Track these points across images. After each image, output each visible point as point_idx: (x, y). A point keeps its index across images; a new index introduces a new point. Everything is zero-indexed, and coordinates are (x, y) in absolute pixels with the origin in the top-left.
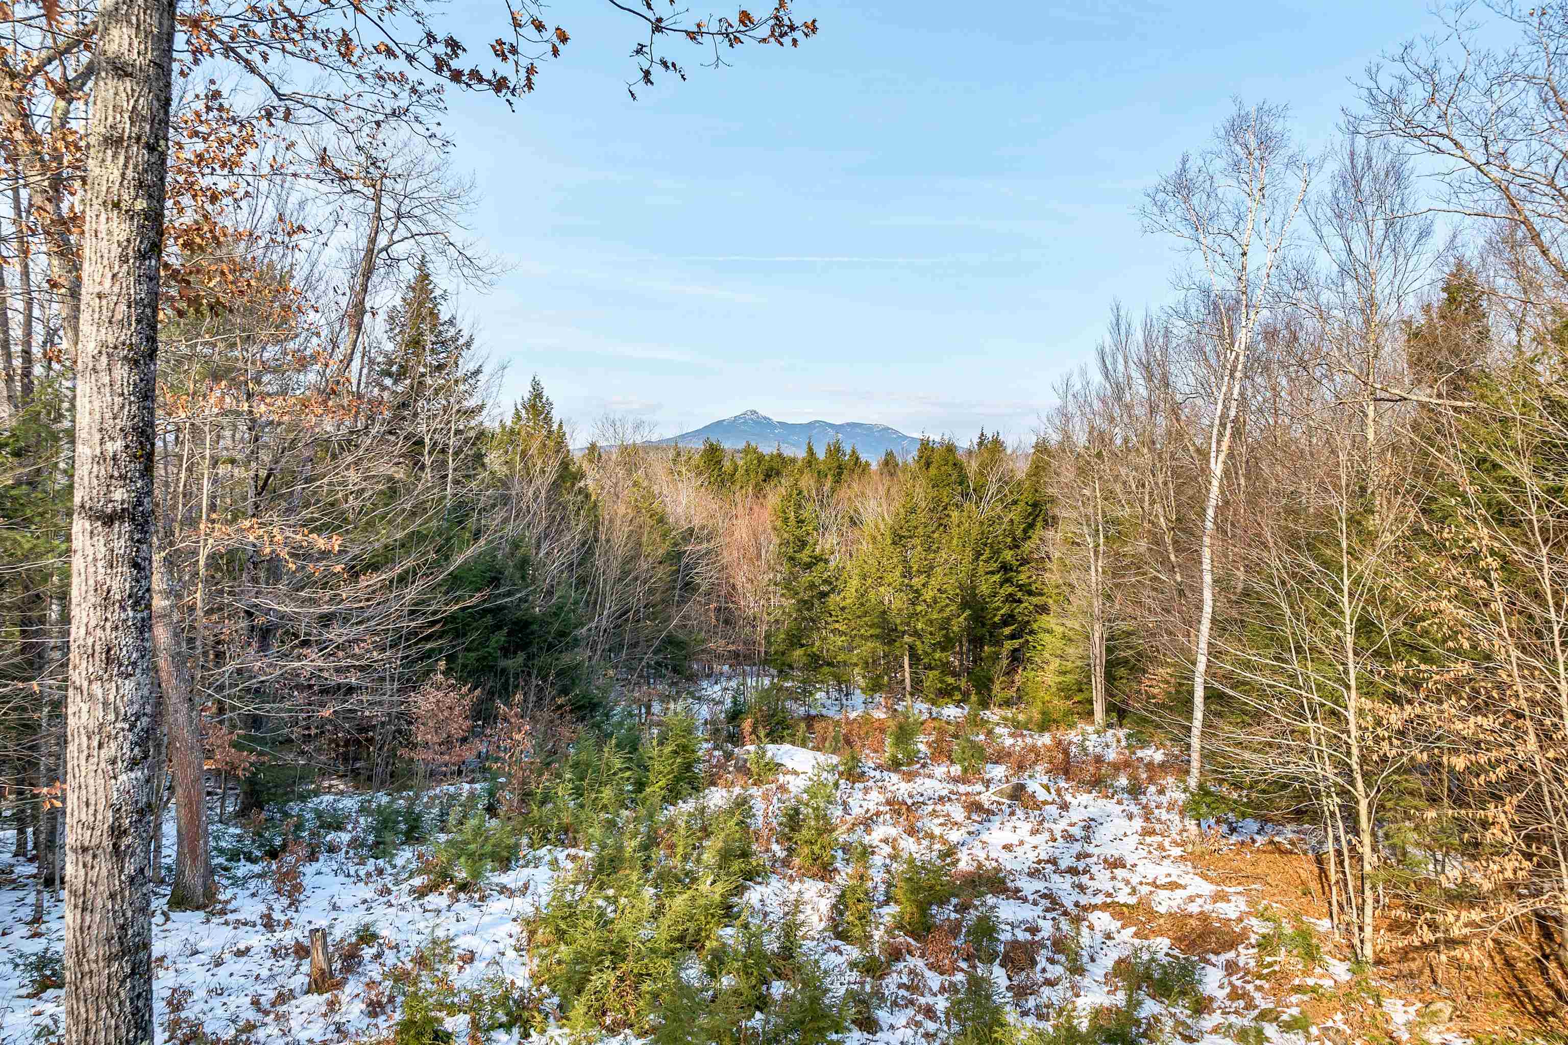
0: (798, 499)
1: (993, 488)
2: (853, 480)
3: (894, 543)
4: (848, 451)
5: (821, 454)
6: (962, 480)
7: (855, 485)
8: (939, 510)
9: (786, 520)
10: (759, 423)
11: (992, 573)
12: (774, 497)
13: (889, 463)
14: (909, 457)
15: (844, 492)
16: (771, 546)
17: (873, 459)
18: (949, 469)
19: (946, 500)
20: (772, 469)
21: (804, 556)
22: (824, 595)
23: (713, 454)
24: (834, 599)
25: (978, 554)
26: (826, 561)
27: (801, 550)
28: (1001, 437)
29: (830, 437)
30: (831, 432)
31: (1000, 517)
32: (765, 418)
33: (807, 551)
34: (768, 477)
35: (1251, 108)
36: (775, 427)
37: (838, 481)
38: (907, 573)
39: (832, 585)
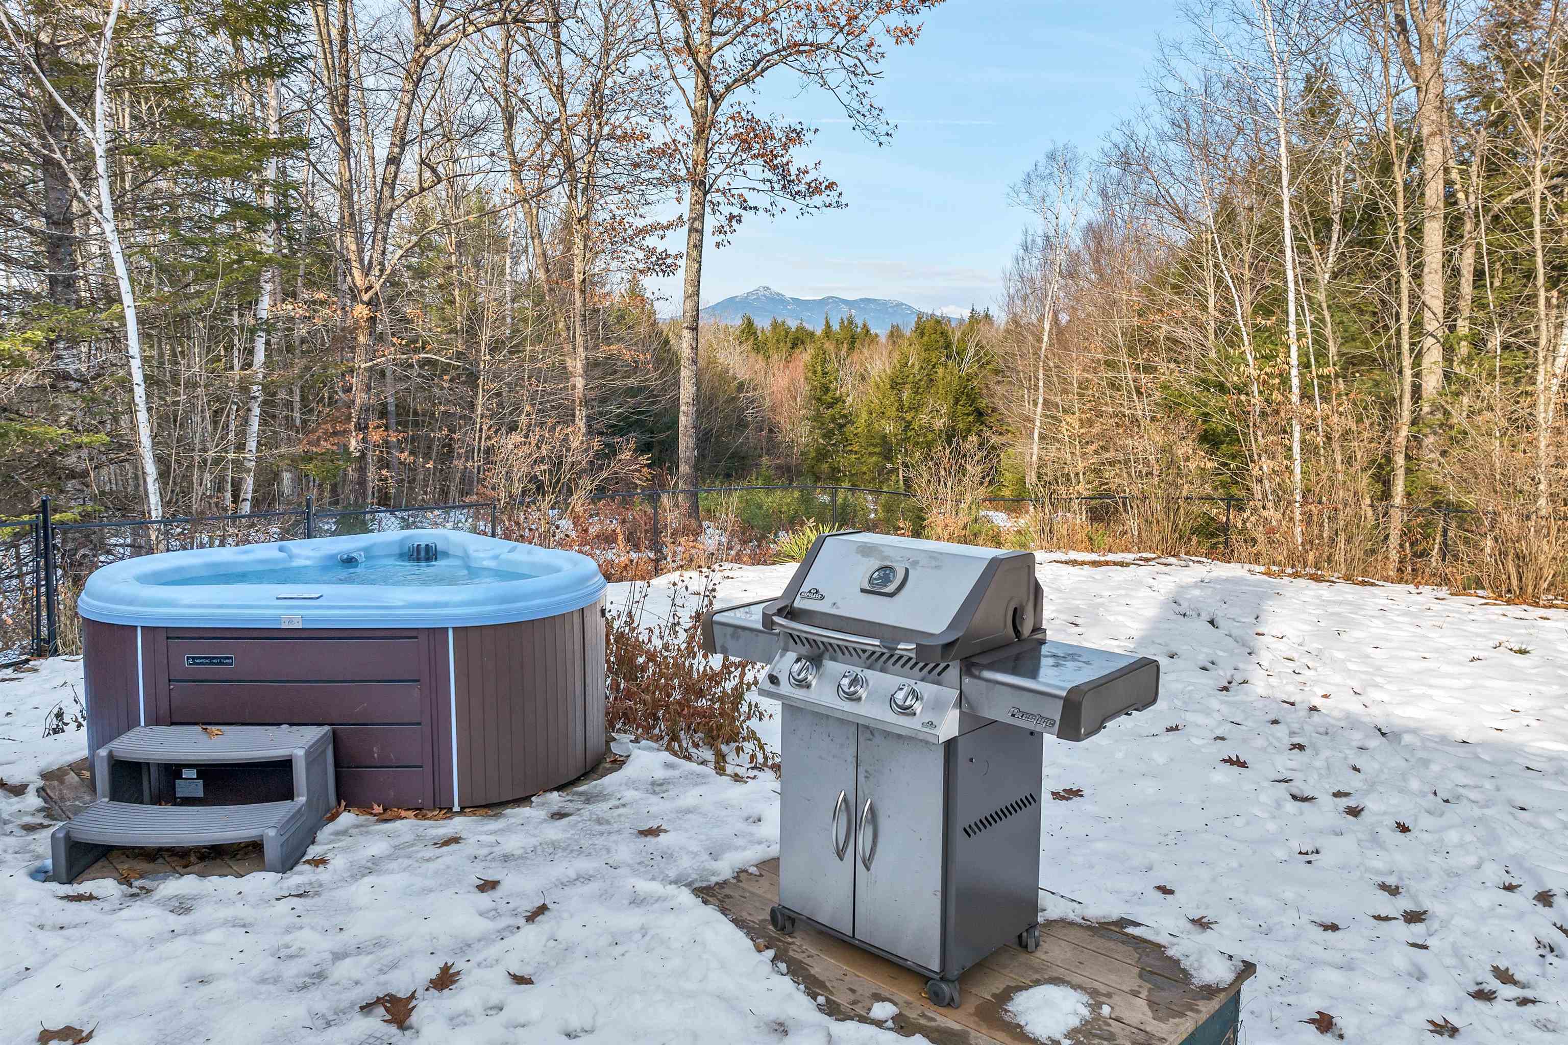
0: (822, 357)
1: (972, 352)
2: (863, 346)
3: (892, 387)
4: (860, 325)
5: (836, 327)
6: (948, 346)
7: (865, 351)
8: (930, 367)
9: (815, 372)
10: (773, 299)
11: (968, 415)
12: (805, 356)
13: (895, 334)
14: (908, 330)
15: (855, 356)
16: (805, 389)
17: (881, 330)
18: (937, 336)
19: (935, 360)
20: (797, 338)
21: (828, 398)
22: (842, 426)
23: (749, 328)
24: (849, 428)
25: (957, 401)
26: (844, 402)
27: (825, 394)
28: (990, 313)
29: (844, 312)
30: (845, 308)
31: (976, 375)
32: (778, 294)
33: (830, 394)
34: (794, 346)
35: (1060, 145)
36: (788, 303)
37: (851, 348)
38: (901, 409)
39: (849, 420)
